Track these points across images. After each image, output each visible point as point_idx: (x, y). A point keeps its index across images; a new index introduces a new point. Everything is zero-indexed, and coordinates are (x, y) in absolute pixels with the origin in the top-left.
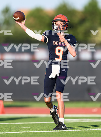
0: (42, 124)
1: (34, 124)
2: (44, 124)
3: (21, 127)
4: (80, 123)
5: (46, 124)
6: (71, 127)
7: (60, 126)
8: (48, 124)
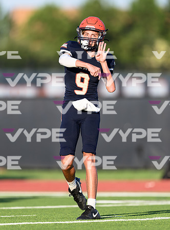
0: (57, 209)
1: (43, 209)
2: (60, 209)
3: (20, 214)
4: (123, 207)
5: (64, 209)
6: (108, 215)
7: (88, 213)
8: (68, 209)
